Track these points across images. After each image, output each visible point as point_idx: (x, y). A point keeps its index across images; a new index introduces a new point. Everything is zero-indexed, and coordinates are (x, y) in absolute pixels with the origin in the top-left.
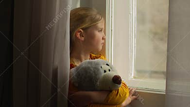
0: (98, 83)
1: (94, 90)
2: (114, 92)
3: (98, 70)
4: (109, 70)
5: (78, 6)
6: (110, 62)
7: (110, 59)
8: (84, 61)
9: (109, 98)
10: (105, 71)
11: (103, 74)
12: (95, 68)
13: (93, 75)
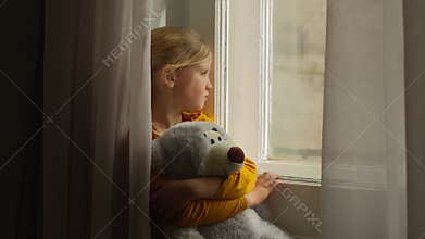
0: (202, 164)
1: (195, 176)
2: (232, 178)
3: (200, 140)
4: (220, 139)
5: (163, 24)
6: (222, 126)
7: (222, 122)
8: (172, 127)
9: (223, 190)
10: (213, 142)
11: (210, 147)
12: (193, 137)
13: (193, 151)
